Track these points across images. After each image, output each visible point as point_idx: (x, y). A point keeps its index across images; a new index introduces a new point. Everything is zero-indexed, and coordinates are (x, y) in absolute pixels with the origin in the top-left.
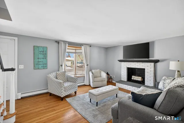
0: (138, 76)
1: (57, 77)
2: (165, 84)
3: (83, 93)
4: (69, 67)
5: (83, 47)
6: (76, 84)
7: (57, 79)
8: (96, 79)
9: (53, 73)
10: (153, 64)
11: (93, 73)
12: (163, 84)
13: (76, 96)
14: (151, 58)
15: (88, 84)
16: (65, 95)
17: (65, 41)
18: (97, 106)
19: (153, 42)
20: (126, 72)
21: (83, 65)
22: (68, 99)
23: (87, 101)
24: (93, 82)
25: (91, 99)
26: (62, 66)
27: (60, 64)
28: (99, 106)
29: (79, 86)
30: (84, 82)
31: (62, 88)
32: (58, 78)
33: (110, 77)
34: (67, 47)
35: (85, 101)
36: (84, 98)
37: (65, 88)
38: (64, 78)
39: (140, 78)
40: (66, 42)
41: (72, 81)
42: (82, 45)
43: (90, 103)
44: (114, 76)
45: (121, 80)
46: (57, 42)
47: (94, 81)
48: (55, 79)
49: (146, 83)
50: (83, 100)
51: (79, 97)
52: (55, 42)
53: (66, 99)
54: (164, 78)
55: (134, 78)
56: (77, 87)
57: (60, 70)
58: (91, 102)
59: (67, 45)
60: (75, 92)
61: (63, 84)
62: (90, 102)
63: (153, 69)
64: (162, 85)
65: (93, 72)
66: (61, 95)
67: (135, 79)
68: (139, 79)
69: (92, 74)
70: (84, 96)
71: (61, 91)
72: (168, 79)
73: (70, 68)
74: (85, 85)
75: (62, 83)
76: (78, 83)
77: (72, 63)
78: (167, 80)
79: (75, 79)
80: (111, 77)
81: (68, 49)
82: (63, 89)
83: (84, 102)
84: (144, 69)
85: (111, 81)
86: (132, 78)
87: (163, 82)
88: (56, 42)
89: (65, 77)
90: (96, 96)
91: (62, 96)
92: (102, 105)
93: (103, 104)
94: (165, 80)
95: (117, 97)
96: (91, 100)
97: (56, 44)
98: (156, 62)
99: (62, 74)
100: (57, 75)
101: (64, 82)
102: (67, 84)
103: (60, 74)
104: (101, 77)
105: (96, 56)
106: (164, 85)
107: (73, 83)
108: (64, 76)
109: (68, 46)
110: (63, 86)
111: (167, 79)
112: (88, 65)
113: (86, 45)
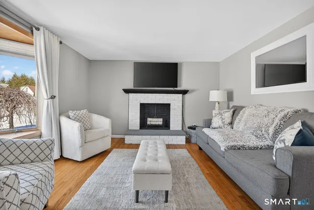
0: (157, 118)
2: (224, 119)
10: (180, 96)
14: (179, 87)
39: (161, 120)
42: (38, 29)
49: (172, 127)
55: (151, 121)
64: (220, 122)
67: (152, 123)
68: (159, 121)
72: (226, 112)
86: (148, 123)
87: (219, 117)
94: (221, 114)
98: (184, 92)
104: (92, 128)
106: (223, 121)
112: (55, 97)
113: (51, 35)
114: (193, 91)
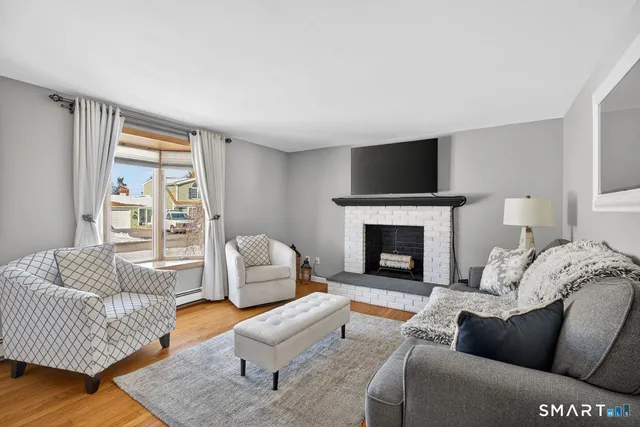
0: (400, 254)
1: (58, 275)
2: (505, 271)
3: (202, 339)
4: (121, 235)
5: (196, 143)
6: (170, 299)
7: (62, 284)
8: (253, 274)
9: (40, 256)
10: (447, 210)
11: (238, 249)
12: (499, 275)
13: (171, 356)
14: (442, 190)
15: (219, 296)
16: (112, 361)
17: (108, 104)
18: (275, 388)
19: (449, 139)
20: (362, 240)
21: (184, 225)
22: (125, 381)
23: (226, 371)
24: (240, 288)
25: (243, 362)
26: (88, 218)
27: (81, 212)
28: (283, 387)
29: (181, 309)
30: (200, 290)
31: (95, 327)
32: (69, 282)
33: (302, 263)
34: (119, 136)
35: (213, 373)
36: (211, 360)
37: (109, 325)
38: (103, 280)
39: (407, 259)
40: (115, 106)
41: (145, 287)
42: (194, 134)
43: (241, 381)
44: (318, 259)
45: (344, 272)
46: (60, 99)
47: (245, 283)
48: (47, 284)
49: (429, 275)
50: (206, 368)
51: (186, 362)
52: (51, 97)
53: (116, 380)
54: (495, 252)
55: (388, 260)
56: (174, 314)
57: (77, 242)
58: (247, 371)
59: (119, 122)
60: (165, 341)
61: (98, 307)
62: (243, 374)
63: (446, 228)
64: (495, 278)
65: (241, 247)
66: (83, 366)
67: (389, 264)
68: (404, 262)
69: (237, 254)
70: (208, 351)
71: (87, 345)
72: (514, 255)
73: (126, 238)
74: (205, 302)
75: (92, 302)
76: (178, 296)
77: (135, 217)
78: (508, 257)
79: (161, 279)
80: (306, 262)
81: (123, 144)
82: (101, 333)
83: (211, 379)
84: (421, 229)
85: (306, 276)
86: (382, 263)
87: (495, 266)
88: (56, 98)
89: (106, 274)
90: (272, 344)
91: (93, 371)
92: (295, 379)
93: (300, 376)
94: (501, 258)
95: (343, 337)
96: (248, 363)
97: (58, 112)
99: (91, 259)
100: (64, 263)
101: (105, 296)
102: (118, 308)
103: (79, 261)
104: (270, 263)
105: (253, 183)
106: (502, 275)
107: (153, 298)
108: (105, 265)
109: (124, 130)
110: (100, 319)
111: (507, 254)
112: (219, 216)
113: (211, 136)
114: (477, 199)
